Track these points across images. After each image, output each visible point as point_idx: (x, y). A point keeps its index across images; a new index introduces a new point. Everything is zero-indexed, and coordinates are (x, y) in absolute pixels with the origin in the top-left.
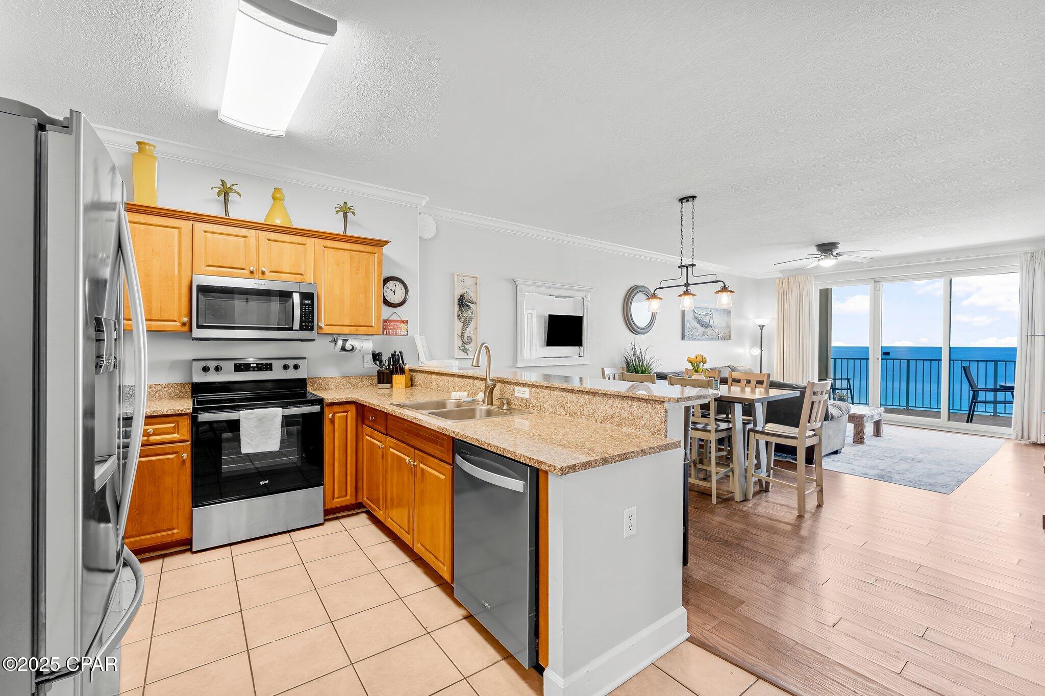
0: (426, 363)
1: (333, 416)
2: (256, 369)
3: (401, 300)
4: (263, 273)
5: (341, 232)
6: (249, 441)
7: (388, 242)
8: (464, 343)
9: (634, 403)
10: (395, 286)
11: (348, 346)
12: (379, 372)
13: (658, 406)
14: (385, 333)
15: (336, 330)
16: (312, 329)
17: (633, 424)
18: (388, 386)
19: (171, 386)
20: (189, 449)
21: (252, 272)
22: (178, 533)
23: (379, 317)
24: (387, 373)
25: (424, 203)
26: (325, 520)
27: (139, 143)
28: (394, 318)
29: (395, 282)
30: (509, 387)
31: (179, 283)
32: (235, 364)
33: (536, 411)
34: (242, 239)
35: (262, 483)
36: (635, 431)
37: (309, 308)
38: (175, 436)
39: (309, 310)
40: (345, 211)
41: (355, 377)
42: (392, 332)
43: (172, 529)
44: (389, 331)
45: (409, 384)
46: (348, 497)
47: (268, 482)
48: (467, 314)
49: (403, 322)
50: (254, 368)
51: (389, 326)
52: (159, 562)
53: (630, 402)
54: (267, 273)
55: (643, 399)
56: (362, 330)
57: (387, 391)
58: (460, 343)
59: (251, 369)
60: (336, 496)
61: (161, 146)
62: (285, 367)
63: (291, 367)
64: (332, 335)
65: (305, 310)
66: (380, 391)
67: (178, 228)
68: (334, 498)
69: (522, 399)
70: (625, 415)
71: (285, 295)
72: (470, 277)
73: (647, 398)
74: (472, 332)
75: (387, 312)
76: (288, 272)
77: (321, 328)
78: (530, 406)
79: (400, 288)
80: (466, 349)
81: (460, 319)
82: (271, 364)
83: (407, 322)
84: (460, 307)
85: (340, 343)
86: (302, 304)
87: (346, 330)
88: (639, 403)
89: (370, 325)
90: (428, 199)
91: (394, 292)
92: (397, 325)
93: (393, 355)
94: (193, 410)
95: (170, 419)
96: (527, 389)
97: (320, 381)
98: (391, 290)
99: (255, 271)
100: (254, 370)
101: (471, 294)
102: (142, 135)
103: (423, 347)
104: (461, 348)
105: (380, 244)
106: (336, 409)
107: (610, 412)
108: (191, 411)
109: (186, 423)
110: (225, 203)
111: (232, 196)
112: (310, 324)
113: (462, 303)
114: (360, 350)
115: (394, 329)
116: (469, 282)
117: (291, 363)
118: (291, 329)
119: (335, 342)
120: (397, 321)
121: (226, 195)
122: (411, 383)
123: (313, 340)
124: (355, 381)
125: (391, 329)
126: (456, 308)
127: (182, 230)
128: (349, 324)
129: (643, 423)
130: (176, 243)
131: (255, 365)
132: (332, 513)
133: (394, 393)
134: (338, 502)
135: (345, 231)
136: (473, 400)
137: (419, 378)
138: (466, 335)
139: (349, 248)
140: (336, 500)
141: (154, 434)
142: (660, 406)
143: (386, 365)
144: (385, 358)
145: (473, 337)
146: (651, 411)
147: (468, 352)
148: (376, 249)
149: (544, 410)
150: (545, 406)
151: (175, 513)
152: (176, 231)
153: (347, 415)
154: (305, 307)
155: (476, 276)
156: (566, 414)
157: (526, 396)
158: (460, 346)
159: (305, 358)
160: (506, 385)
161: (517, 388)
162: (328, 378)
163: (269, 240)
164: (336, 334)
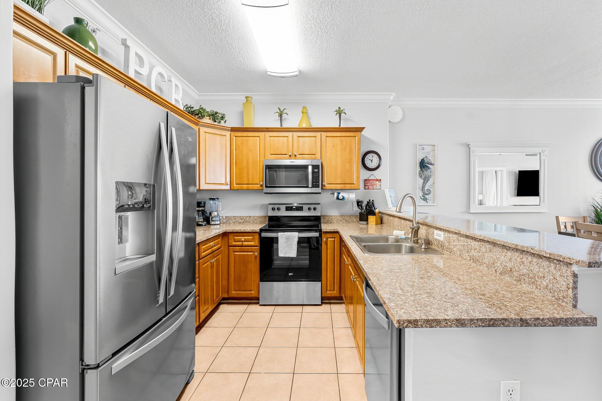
0: (392, 209)
1: (327, 240)
2: (295, 210)
3: (376, 166)
4: (295, 156)
5: (338, 126)
6: (282, 250)
7: (364, 128)
8: (424, 194)
9: (535, 260)
10: (373, 157)
11: (340, 197)
12: (360, 213)
13: (564, 268)
14: (366, 188)
15: (333, 187)
16: (318, 187)
17: (533, 283)
18: (365, 223)
19: (261, 217)
20: (259, 251)
21: (290, 156)
22: (253, 293)
23: (358, 178)
24: (364, 214)
25: (392, 98)
26: (322, 303)
27: (246, 97)
28: (372, 178)
29: (372, 154)
30: (431, 230)
31: (260, 165)
32: (286, 207)
33: (448, 252)
34: (286, 138)
35: (290, 274)
36: (536, 291)
37: (317, 174)
38: (252, 243)
39: (317, 175)
40: (339, 113)
41: (348, 216)
42: (371, 187)
43: (251, 291)
44: (368, 187)
45: (379, 222)
46: (335, 292)
47: (292, 274)
48: (427, 173)
49: (377, 180)
50: (294, 209)
51: (368, 183)
52: (246, 306)
53: (530, 258)
54: (298, 156)
55: (545, 257)
56: (348, 186)
57: (365, 226)
58: (421, 194)
59: (293, 210)
60: (328, 289)
61: (256, 97)
62: (309, 209)
63: (312, 209)
64: (332, 190)
65: (315, 175)
66: (361, 226)
67: (259, 137)
68: (327, 291)
69: (439, 241)
70: (525, 271)
71: (306, 167)
72: (429, 145)
73: (548, 256)
74: (431, 186)
75: (365, 174)
76: (307, 154)
77: (324, 186)
78: (444, 248)
79: (375, 158)
80: (426, 199)
81: (421, 177)
82: (302, 207)
83: (380, 180)
84: (421, 168)
85: (336, 194)
86: (313, 172)
87: (339, 187)
88: (541, 260)
89: (353, 183)
90: (395, 95)
91: (372, 161)
92: (373, 183)
93: (368, 203)
94: (260, 231)
95: (251, 234)
96: (442, 233)
97: (328, 218)
98: (370, 160)
99: (292, 155)
100: (294, 210)
101: (430, 158)
102: (248, 94)
103: (391, 197)
104: (422, 198)
105: (360, 130)
106: (329, 235)
107: (509, 265)
108: (259, 231)
109: (257, 236)
110: (281, 120)
111: (284, 116)
112: (318, 184)
113: (423, 165)
114: (348, 199)
115: (372, 185)
116: (428, 149)
117: (312, 207)
118: (307, 187)
119: (333, 194)
120: (374, 180)
121: (281, 115)
122: (381, 222)
123: (320, 193)
124: (347, 218)
125: (370, 185)
126: (418, 169)
127: (261, 137)
128: (340, 183)
129: (545, 283)
130: (258, 145)
131: (295, 207)
132: (325, 300)
133: (369, 227)
134: (329, 293)
135: (340, 126)
136: (406, 238)
137: (385, 218)
138: (426, 188)
139: (340, 135)
140: (328, 292)
141: (245, 241)
142: (565, 268)
143: (364, 209)
144: (364, 205)
145: (431, 189)
146: (555, 272)
147: (428, 201)
148: (356, 134)
149: (454, 253)
150: (455, 249)
151: (253, 283)
152: (258, 138)
153: (334, 240)
154: (315, 174)
155: (434, 144)
156: (470, 260)
157: (441, 239)
158: (421, 196)
159: (319, 204)
160: (429, 228)
161: (436, 232)
162: (332, 216)
163: (298, 137)
164: (334, 189)
